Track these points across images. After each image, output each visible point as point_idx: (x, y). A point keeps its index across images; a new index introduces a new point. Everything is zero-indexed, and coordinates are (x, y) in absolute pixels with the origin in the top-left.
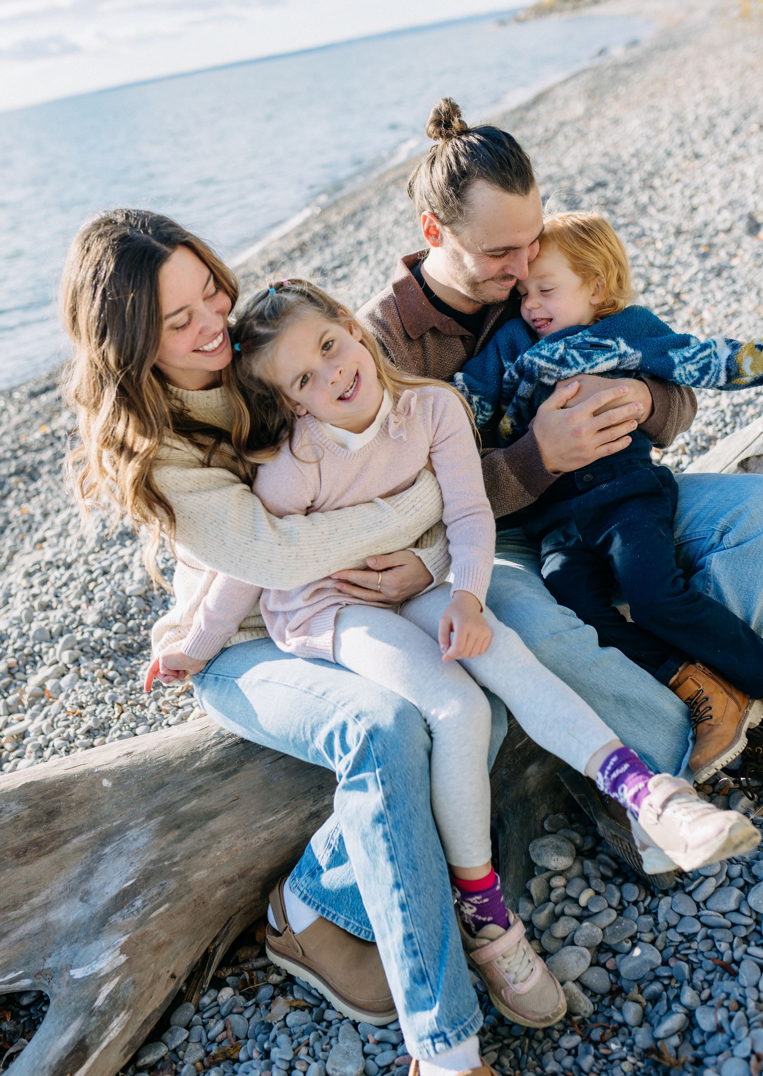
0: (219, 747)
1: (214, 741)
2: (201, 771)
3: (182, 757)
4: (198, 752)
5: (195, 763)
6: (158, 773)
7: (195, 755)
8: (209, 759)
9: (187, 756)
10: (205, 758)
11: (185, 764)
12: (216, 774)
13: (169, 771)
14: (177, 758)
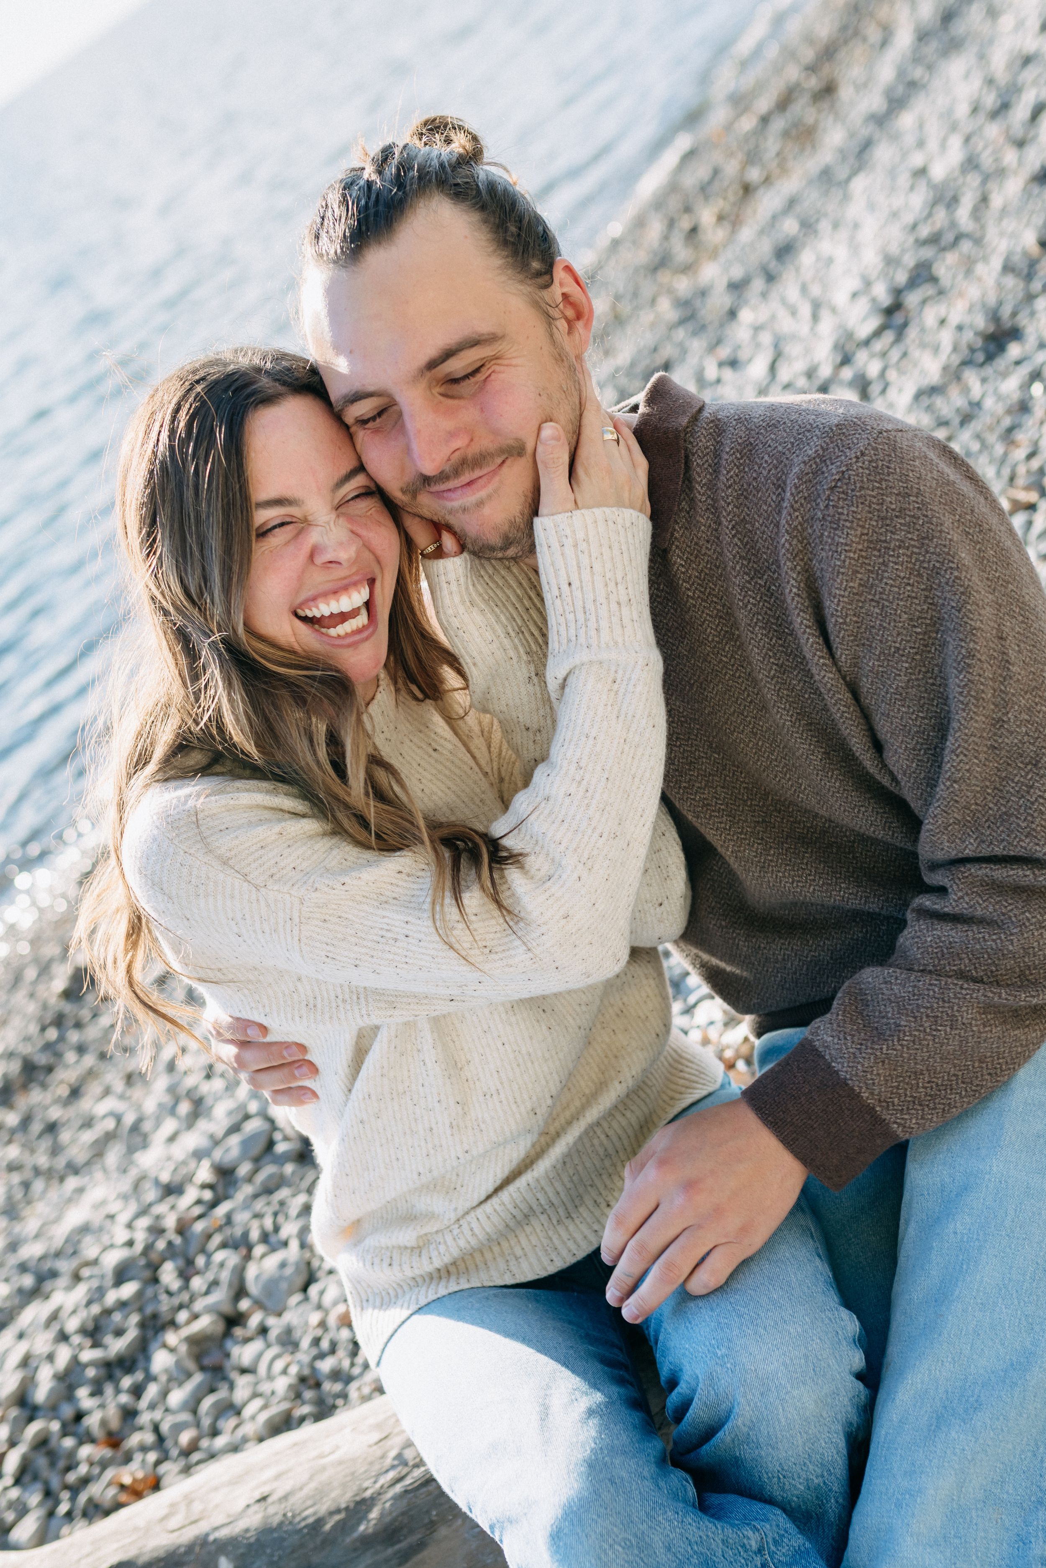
0: (398, 1488)
1: (391, 1475)
2: (367, 1542)
3: (338, 1511)
4: (364, 1501)
5: (359, 1524)
6: (302, 1545)
7: (361, 1507)
8: (382, 1515)
9: (347, 1509)
10: (374, 1514)
11: (344, 1527)
12: (390, 1551)
13: (318, 1540)
14: (331, 1513)
